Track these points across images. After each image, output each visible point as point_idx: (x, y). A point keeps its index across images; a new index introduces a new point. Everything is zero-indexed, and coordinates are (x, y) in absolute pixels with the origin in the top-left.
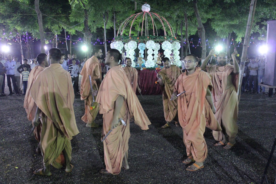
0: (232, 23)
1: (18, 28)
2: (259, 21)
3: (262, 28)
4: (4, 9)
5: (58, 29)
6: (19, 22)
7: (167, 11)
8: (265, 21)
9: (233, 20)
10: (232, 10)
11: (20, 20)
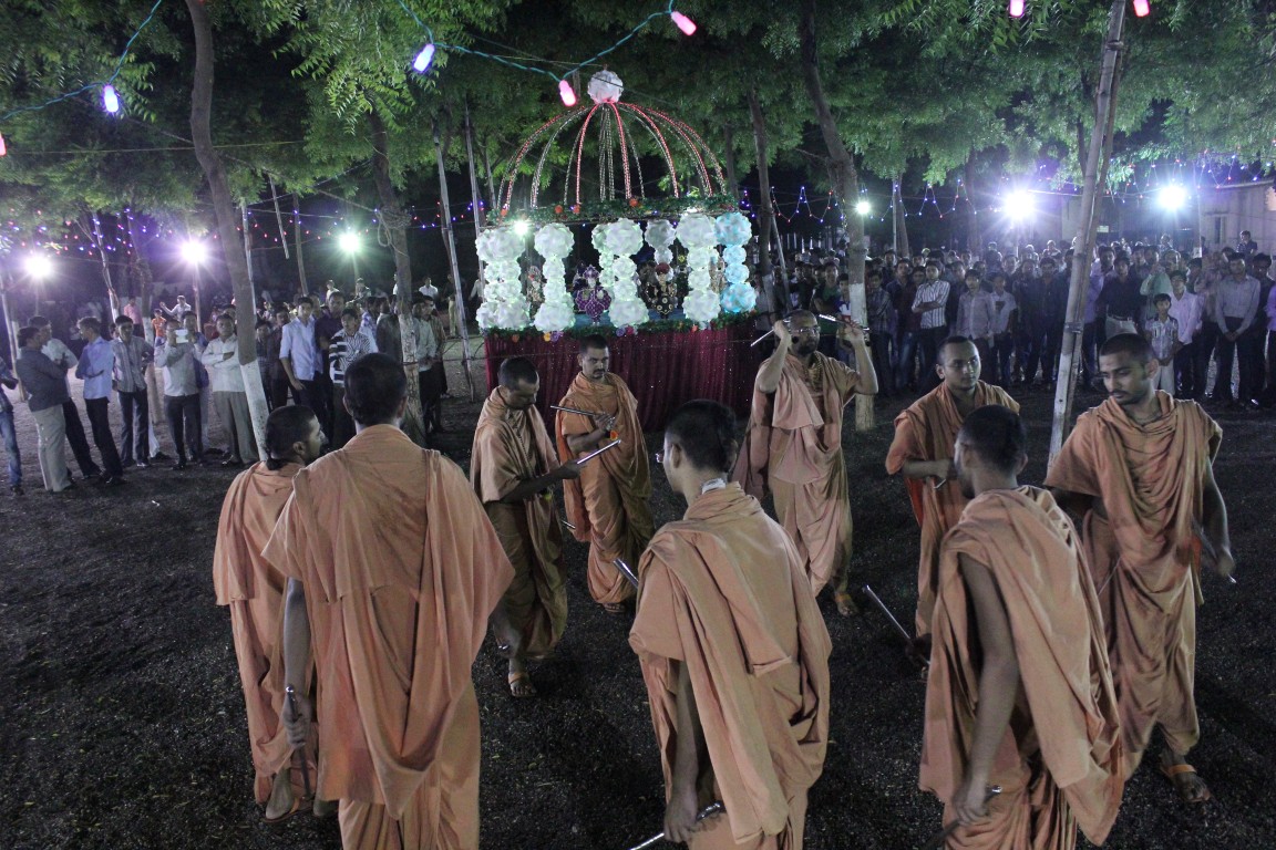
0: (919, 120)
1: (96, 201)
2: (1006, 103)
3: (1017, 129)
4: (29, 129)
5: (251, 184)
6: (98, 176)
7: (684, 93)
8: (1024, 102)
9: (919, 108)
10: (919, 71)
11: (99, 167)
